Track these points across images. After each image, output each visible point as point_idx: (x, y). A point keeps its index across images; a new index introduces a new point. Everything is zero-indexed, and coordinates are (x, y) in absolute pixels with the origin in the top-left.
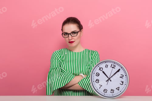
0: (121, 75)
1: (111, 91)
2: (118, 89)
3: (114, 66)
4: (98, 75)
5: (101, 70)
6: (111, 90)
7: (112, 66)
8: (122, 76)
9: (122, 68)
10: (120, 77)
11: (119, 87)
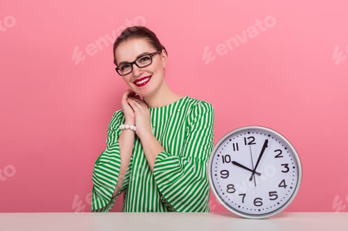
0: (275, 151)
1: (270, 196)
2: (283, 184)
3: (252, 139)
4: (225, 174)
5: (228, 160)
6: (270, 193)
7: (248, 141)
8: (279, 152)
9: (269, 136)
10: (276, 157)
11: (284, 181)
